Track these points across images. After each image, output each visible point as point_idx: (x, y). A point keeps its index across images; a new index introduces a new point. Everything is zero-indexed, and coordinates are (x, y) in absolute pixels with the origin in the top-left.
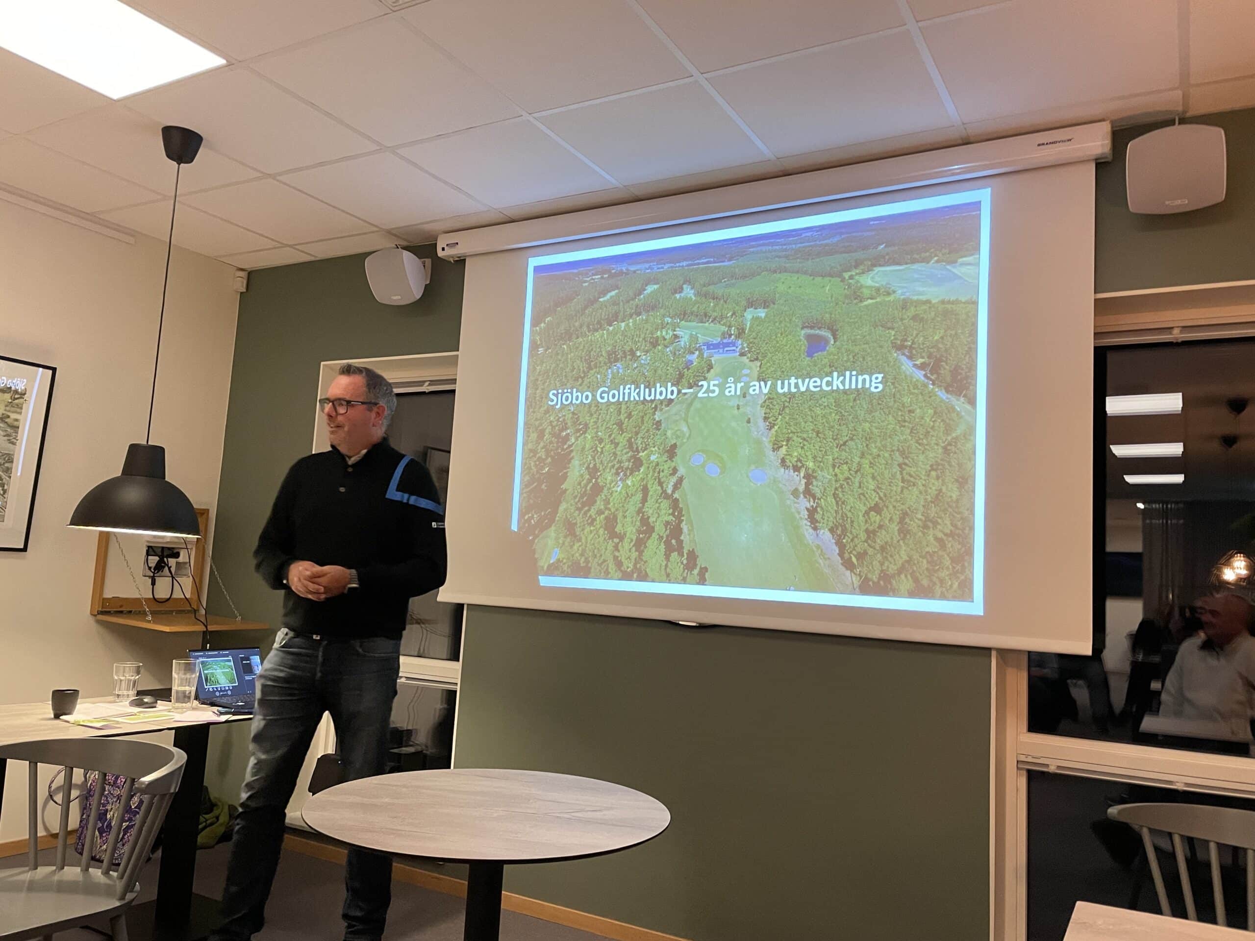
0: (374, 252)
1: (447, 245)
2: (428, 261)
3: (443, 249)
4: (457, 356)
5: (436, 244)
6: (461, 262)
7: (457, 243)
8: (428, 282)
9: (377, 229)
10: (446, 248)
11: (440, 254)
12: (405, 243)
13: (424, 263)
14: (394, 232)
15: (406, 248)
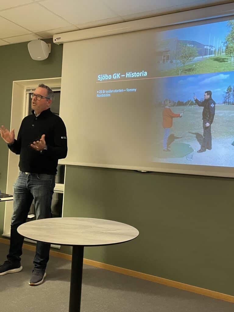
0: (30, 41)
1: (57, 39)
2: (50, 44)
3: (55, 40)
4: (61, 79)
5: (53, 38)
6: (62, 45)
7: (60, 38)
8: (50, 52)
9: (31, 33)
10: (56, 40)
11: (54, 42)
12: (41, 38)
13: (48, 45)
14: (38, 33)
15: (42, 40)
